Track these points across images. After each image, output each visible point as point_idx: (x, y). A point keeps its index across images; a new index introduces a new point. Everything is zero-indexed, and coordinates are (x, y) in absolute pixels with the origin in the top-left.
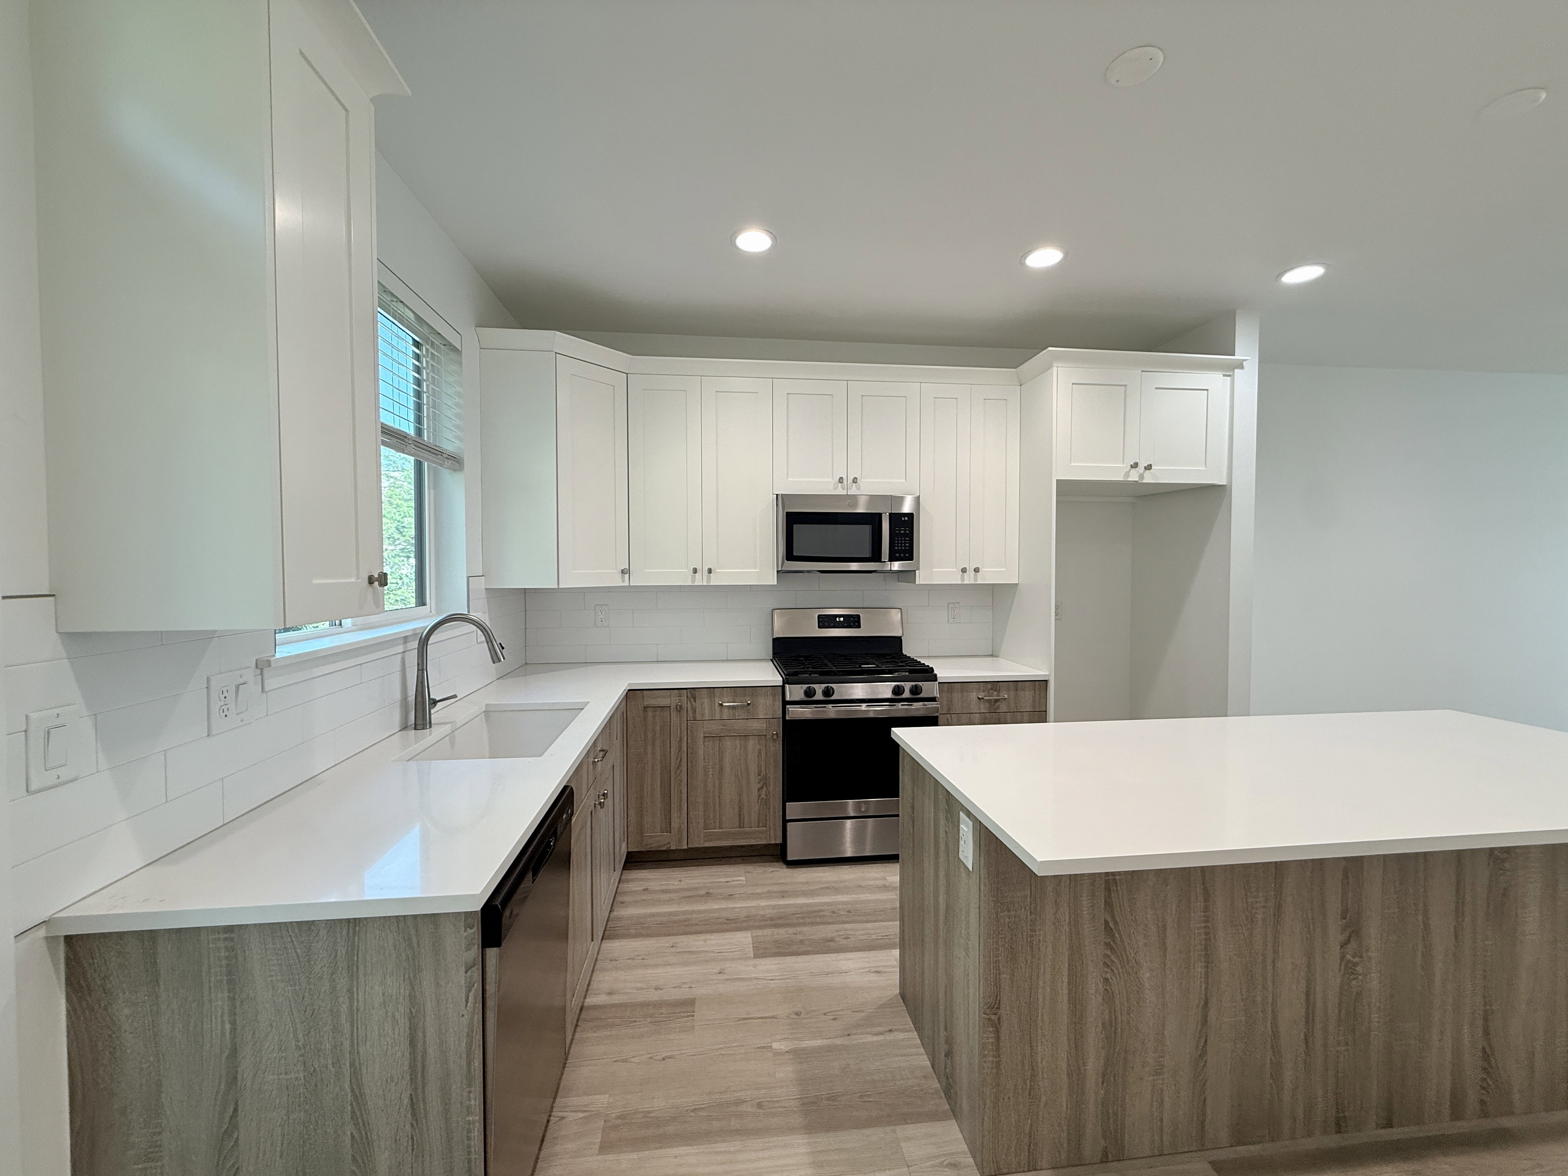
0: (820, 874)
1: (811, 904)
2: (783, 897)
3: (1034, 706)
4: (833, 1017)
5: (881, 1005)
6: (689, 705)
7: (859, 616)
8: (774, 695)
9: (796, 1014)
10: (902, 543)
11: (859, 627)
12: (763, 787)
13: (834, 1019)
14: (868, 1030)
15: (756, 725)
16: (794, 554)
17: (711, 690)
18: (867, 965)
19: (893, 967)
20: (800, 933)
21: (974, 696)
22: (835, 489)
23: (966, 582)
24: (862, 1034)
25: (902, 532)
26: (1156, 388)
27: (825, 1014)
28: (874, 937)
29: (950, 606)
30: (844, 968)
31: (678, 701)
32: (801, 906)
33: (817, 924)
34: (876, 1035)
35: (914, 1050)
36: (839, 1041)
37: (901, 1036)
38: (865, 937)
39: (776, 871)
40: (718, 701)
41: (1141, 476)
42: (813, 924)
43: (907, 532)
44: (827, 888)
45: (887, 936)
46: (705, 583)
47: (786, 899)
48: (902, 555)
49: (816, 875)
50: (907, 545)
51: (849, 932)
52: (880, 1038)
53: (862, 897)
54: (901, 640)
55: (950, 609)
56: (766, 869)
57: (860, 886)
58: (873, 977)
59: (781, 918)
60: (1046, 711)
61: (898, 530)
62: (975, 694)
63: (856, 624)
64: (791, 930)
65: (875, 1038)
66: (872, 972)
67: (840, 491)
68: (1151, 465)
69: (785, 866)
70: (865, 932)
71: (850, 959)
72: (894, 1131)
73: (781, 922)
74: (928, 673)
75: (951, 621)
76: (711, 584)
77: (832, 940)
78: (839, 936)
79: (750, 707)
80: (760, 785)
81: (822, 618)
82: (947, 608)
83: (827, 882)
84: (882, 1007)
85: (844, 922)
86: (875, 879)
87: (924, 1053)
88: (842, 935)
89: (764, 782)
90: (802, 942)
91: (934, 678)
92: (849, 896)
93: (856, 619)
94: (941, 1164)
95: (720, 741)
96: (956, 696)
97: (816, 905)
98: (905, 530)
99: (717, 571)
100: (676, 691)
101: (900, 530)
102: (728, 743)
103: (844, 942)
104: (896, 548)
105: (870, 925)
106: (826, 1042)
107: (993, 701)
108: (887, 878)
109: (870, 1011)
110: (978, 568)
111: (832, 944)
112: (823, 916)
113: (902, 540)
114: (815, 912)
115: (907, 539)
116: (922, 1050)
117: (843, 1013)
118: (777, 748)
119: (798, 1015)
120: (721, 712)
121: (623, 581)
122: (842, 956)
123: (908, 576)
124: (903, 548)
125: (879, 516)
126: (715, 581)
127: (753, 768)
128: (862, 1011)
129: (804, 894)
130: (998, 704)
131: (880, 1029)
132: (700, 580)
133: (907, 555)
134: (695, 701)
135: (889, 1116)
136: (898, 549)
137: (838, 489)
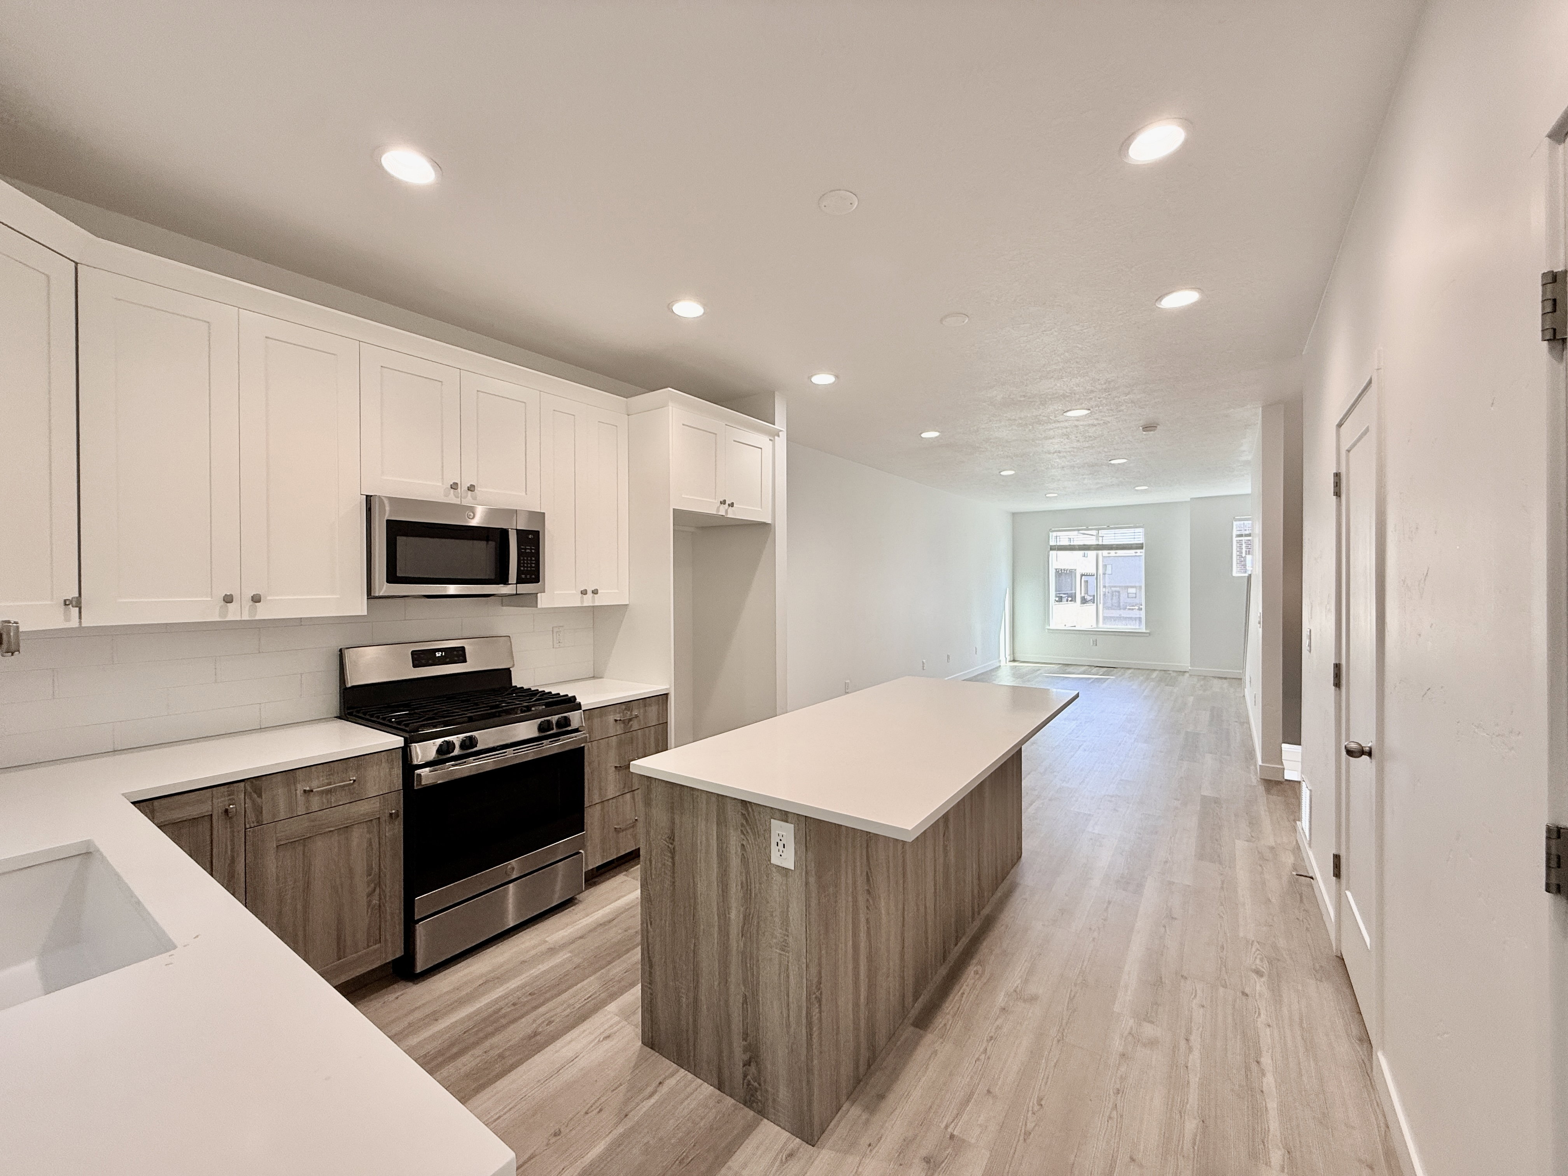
0: (466, 971)
1: (478, 1009)
2: (436, 1020)
3: (658, 719)
4: (598, 1110)
5: (634, 1067)
6: (249, 804)
7: (463, 648)
8: (390, 762)
9: (555, 1135)
10: (527, 563)
11: (465, 661)
12: (374, 890)
13: (601, 1110)
14: (640, 1098)
15: (364, 808)
16: (398, 575)
17: (290, 775)
18: (593, 1037)
19: (619, 1022)
20: (492, 1048)
21: (611, 718)
22: (446, 495)
23: (585, 604)
24: (638, 1104)
25: (528, 551)
26: (734, 441)
27: (587, 1113)
28: (577, 1006)
29: (556, 630)
30: (571, 1054)
31: (227, 803)
32: (469, 1017)
33: (504, 1027)
34: (651, 1095)
35: (693, 1086)
36: (620, 1130)
37: (672, 1082)
38: (568, 1011)
39: (402, 995)
40: (301, 788)
41: (726, 511)
42: (498, 1030)
43: (533, 551)
44: (485, 983)
45: (590, 997)
46: (246, 617)
47: (440, 1021)
48: (528, 576)
49: (461, 974)
50: (533, 565)
51: (548, 1015)
52: (656, 1097)
53: (535, 971)
54: (510, 671)
55: (555, 634)
56: (386, 998)
57: (524, 962)
58: (607, 1045)
59: (452, 1045)
60: (667, 722)
61: (523, 549)
62: (612, 716)
63: (461, 658)
64: (478, 1051)
65: (652, 1101)
66: (602, 1041)
67: (452, 498)
68: (733, 503)
69: (411, 984)
70: (565, 1005)
71: (570, 1042)
72: (730, 1168)
73: (455, 1050)
74: (571, 703)
75: (556, 645)
76: (257, 618)
77: (535, 1034)
78: (540, 1025)
79: (356, 785)
80: (370, 889)
81: (416, 654)
82: (551, 632)
83: (482, 976)
84: (636, 1066)
85: (536, 1008)
86: (534, 947)
87: (702, 1082)
88: (543, 1022)
89: (377, 882)
90: (501, 1056)
91: (578, 707)
92: (519, 979)
93: (461, 652)
94: (782, 1163)
95: (304, 846)
96: (596, 721)
97: (488, 1005)
98: (531, 549)
99: (268, 598)
100: (225, 788)
101: (526, 549)
102: (319, 843)
103: (551, 1028)
104: (522, 568)
105: (565, 996)
106: (608, 1140)
107: (627, 721)
108: (547, 939)
109: (628, 1078)
110: (597, 590)
111: (538, 1037)
112: (504, 1016)
113: (527, 560)
114: (491, 1016)
115: (533, 559)
116: (699, 1081)
117: (603, 1099)
118: (395, 831)
119: (559, 1135)
120: (308, 801)
121: (67, 619)
122: (559, 1043)
123: (531, 600)
124: (529, 569)
125: (504, 533)
126: (263, 612)
127: (360, 868)
128: (621, 1085)
129: (461, 1002)
130: (631, 723)
131: (650, 1089)
132: (235, 613)
133: (533, 576)
134: (260, 796)
135: (717, 1158)
136: (524, 570)
137: (450, 496)
